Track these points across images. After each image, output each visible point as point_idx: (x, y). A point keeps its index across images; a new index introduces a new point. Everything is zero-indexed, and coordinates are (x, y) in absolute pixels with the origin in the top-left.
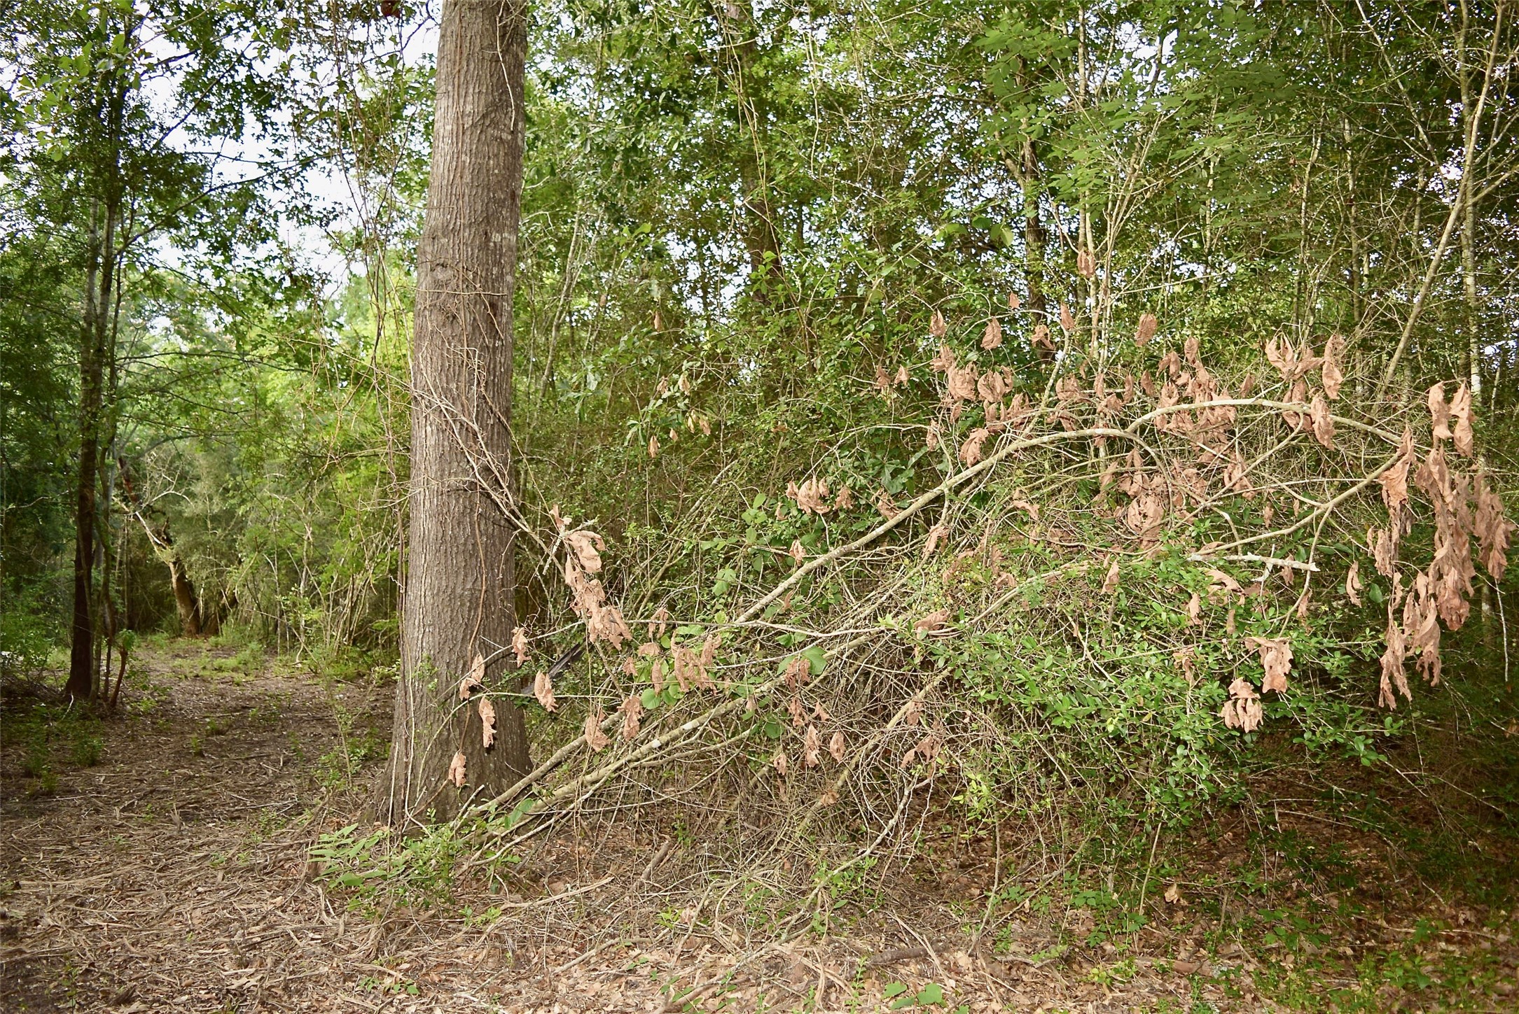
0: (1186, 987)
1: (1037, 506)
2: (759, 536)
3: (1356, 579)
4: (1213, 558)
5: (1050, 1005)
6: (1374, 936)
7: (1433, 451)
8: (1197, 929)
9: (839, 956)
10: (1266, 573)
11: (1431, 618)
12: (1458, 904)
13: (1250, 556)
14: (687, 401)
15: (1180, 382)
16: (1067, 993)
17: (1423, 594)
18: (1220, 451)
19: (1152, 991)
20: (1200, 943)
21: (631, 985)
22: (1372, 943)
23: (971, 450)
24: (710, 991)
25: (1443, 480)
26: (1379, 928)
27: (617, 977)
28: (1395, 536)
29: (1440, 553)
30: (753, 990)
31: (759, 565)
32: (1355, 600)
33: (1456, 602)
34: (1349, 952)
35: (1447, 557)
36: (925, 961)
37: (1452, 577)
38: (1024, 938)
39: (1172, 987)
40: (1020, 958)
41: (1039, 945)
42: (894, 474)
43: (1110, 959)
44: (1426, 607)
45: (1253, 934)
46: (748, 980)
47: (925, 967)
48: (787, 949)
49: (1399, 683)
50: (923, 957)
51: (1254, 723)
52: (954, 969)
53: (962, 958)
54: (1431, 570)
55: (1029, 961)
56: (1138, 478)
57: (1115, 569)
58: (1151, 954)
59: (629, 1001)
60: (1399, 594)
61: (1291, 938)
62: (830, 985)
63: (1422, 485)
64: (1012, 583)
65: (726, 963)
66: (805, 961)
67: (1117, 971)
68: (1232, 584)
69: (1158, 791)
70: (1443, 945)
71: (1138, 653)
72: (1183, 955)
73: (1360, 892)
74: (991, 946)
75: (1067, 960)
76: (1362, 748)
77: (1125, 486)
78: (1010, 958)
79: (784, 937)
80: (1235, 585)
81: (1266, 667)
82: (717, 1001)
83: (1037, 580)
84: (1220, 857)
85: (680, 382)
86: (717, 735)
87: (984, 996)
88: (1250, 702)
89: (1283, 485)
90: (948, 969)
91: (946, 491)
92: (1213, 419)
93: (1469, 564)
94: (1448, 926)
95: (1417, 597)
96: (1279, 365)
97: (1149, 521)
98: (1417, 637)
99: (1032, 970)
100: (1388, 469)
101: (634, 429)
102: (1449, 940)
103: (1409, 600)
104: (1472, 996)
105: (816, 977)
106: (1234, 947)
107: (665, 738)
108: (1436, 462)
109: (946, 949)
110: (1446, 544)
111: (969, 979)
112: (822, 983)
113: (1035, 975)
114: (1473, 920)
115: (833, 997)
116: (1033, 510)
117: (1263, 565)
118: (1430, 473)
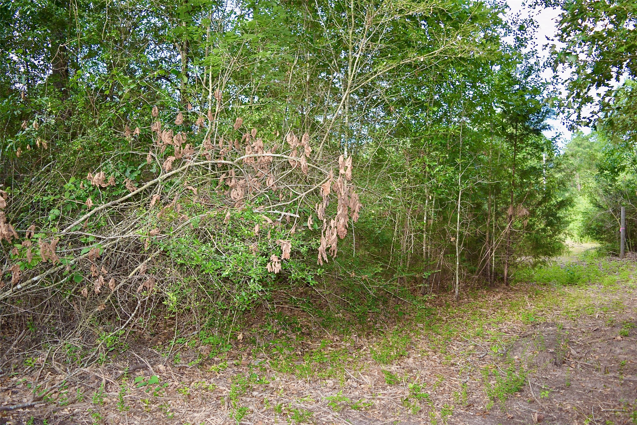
0: (246, 370)
1: (196, 189)
2: (71, 195)
3: (311, 221)
4: (263, 211)
5: (197, 381)
6: (308, 347)
7: (339, 178)
8: (248, 349)
9: (110, 371)
10: (281, 217)
11: (335, 234)
12: (334, 335)
13: (276, 211)
14: (37, 133)
15: (252, 146)
16: (202, 376)
17: (333, 227)
18: (265, 172)
19: (234, 372)
20: (249, 354)
21: (14, 393)
22: (307, 350)
23: (167, 165)
24: (53, 391)
25: (341, 188)
26: (309, 345)
27: (6, 390)
28: (324, 206)
29: (339, 213)
30: (73, 388)
31: (70, 208)
32: (310, 228)
33: (343, 229)
34: (300, 353)
35: (341, 214)
36: (146, 369)
37: (342, 221)
38: (184, 358)
39: (241, 370)
40: (184, 365)
41: (190, 360)
42: (132, 172)
43: (217, 363)
44: (333, 231)
45: (268, 350)
46: (70, 384)
47: (146, 372)
48: (87, 370)
49: (324, 256)
50: (146, 368)
51: (278, 270)
52: (158, 371)
53: (161, 367)
54: (336, 219)
55: (187, 366)
56: (233, 181)
57: (228, 214)
58: (232, 360)
59: (15, 399)
60: (325, 226)
61: (281, 349)
62: (107, 382)
63: (335, 189)
64: (187, 219)
65: (59, 379)
66: (96, 374)
67: (221, 366)
68: (270, 221)
69: (238, 298)
70: (330, 348)
71: (237, 246)
72: (244, 359)
73: (303, 333)
74: (172, 362)
75: (201, 364)
76: (310, 279)
77: (228, 183)
78: (180, 365)
79: (85, 365)
80: (271, 222)
81: (283, 250)
82: (57, 394)
83: (197, 218)
84: (252, 325)
85: (34, 124)
86: (47, 283)
87: (171, 380)
88: (277, 263)
89: (288, 186)
90: (156, 372)
91: (160, 181)
92: (263, 160)
93: (347, 217)
94: (331, 342)
95: (331, 227)
96: (291, 143)
97: (239, 196)
98: (330, 241)
99: (188, 369)
100: (324, 183)
101: (12, 144)
102: (331, 347)
103: (328, 228)
104: (340, 363)
105: (101, 380)
106: (261, 354)
107: (24, 284)
108: (340, 182)
109: (155, 364)
110: (341, 210)
111: (164, 374)
112: (104, 382)
113: (189, 371)
114: (339, 339)
115: (109, 387)
116: (195, 190)
117: (280, 215)
118: (338, 185)
